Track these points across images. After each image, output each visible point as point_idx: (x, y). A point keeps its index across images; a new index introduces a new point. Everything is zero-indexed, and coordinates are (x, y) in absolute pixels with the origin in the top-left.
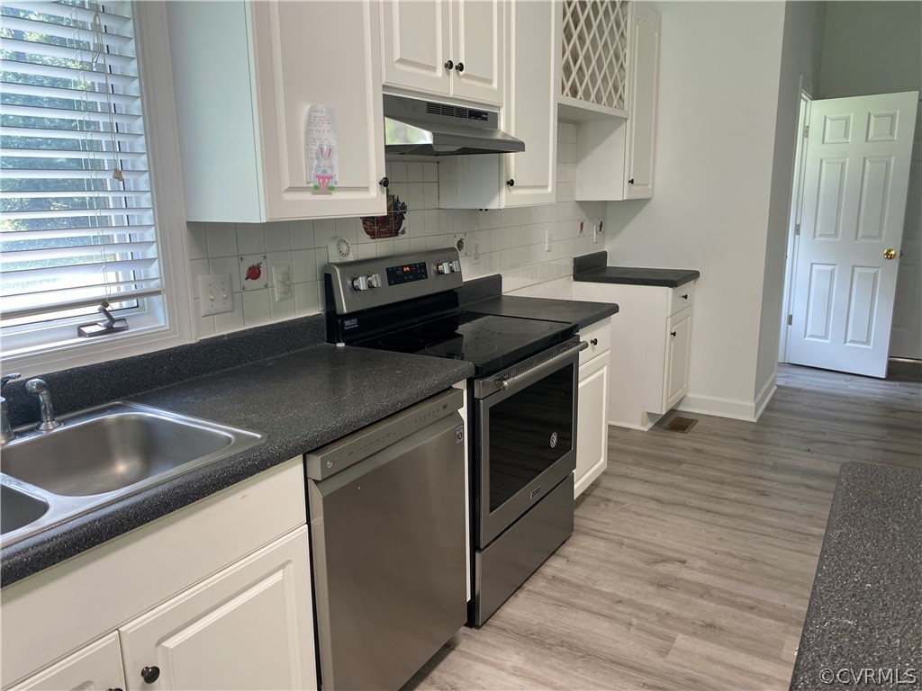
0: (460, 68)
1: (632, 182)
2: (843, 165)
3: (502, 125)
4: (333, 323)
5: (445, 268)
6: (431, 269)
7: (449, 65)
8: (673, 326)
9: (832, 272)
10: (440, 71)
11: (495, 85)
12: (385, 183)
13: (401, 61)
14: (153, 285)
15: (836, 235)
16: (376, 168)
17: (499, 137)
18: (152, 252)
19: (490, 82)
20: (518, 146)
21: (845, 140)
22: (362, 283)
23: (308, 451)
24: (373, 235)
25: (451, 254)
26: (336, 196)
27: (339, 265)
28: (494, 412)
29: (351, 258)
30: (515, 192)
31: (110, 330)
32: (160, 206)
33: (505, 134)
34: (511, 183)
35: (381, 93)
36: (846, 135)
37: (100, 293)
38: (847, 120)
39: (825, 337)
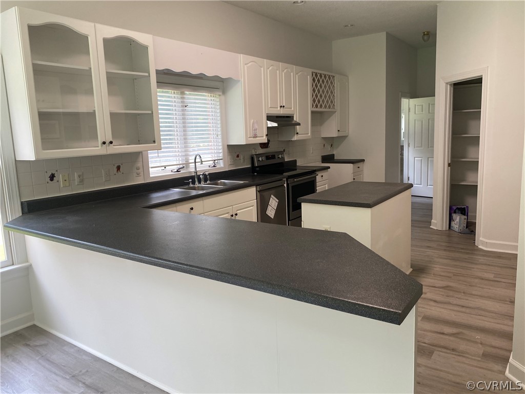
0: (284, 107)
1: (339, 131)
2: (422, 122)
3: (295, 119)
4: (253, 168)
5: (280, 156)
6: (276, 157)
7: (281, 107)
8: (354, 176)
9: (421, 160)
10: (279, 108)
11: (293, 109)
12: (267, 135)
13: (270, 108)
14: (220, 158)
15: (421, 147)
16: (265, 132)
17: (294, 122)
18: (221, 151)
19: (291, 108)
20: (299, 124)
21: (421, 113)
22: (260, 159)
23: (257, 186)
24: (262, 148)
25: (282, 152)
26: (257, 138)
27: (256, 155)
28: (293, 187)
29: (257, 153)
30: (299, 136)
31: (214, 166)
32: (223, 141)
33: (296, 121)
34: (297, 133)
35: (266, 115)
36: (422, 111)
37: (214, 159)
38: (422, 106)
39: (421, 184)
